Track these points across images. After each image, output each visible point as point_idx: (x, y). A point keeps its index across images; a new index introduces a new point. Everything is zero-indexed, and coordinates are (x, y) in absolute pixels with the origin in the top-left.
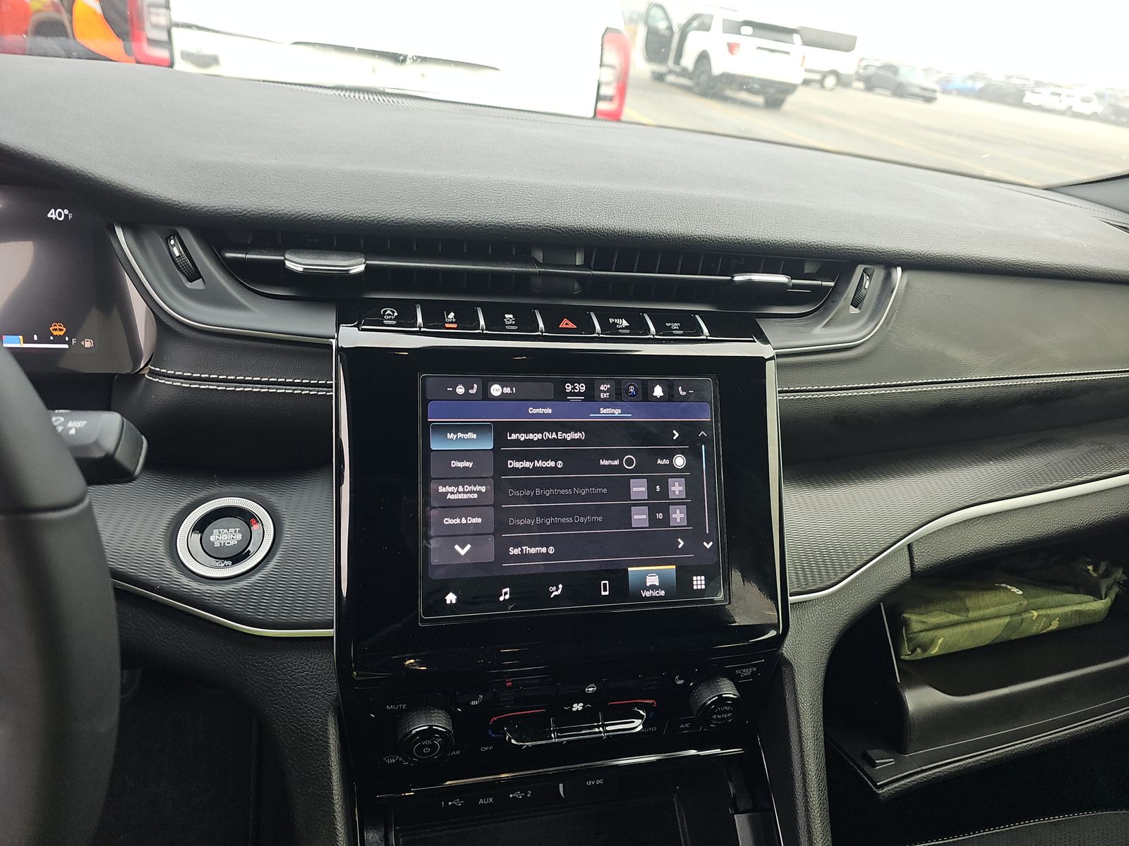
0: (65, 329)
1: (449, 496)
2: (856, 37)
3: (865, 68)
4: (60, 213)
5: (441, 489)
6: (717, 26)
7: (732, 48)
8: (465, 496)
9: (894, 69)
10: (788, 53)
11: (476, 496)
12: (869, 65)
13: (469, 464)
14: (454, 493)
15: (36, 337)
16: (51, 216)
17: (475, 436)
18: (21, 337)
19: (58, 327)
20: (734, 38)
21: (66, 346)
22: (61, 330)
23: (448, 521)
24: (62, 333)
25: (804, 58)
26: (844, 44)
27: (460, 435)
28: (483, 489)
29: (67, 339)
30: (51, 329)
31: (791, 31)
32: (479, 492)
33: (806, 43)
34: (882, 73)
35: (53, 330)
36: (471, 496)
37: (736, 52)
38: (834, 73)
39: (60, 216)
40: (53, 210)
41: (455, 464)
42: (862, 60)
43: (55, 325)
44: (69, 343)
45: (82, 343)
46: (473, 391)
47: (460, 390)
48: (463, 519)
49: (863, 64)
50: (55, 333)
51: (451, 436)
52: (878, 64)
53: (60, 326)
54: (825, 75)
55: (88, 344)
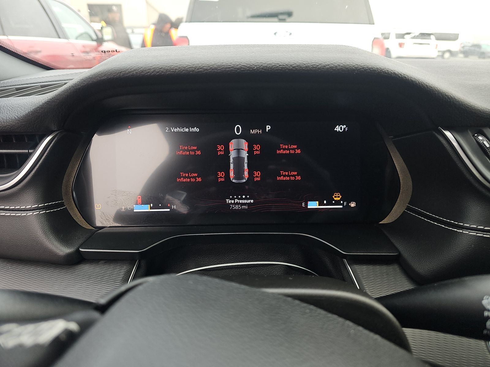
0: (341, 196)
2: (459, 34)
3: (463, 47)
4: (341, 128)
6: (393, 36)
7: (401, 45)
9: (478, 46)
10: (429, 44)
12: (465, 46)
15: (325, 202)
16: (337, 130)
18: (317, 202)
19: (337, 195)
20: (401, 41)
21: (341, 207)
22: (339, 197)
24: (339, 199)
25: (437, 45)
26: (453, 38)
29: (342, 202)
30: (333, 196)
31: (429, 35)
33: (438, 39)
34: (473, 48)
35: (335, 197)
37: (402, 46)
38: (449, 51)
39: (341, 129)
40: (338, 126)
42: (461, 44)
43: (336, 194)
44: (343, 204)
45: (350, 204)
49: (462, 45)
50: (335, 199)
52: (470, 45)
53: (338, 194)
54: (444, 52)
55: (353, 205)
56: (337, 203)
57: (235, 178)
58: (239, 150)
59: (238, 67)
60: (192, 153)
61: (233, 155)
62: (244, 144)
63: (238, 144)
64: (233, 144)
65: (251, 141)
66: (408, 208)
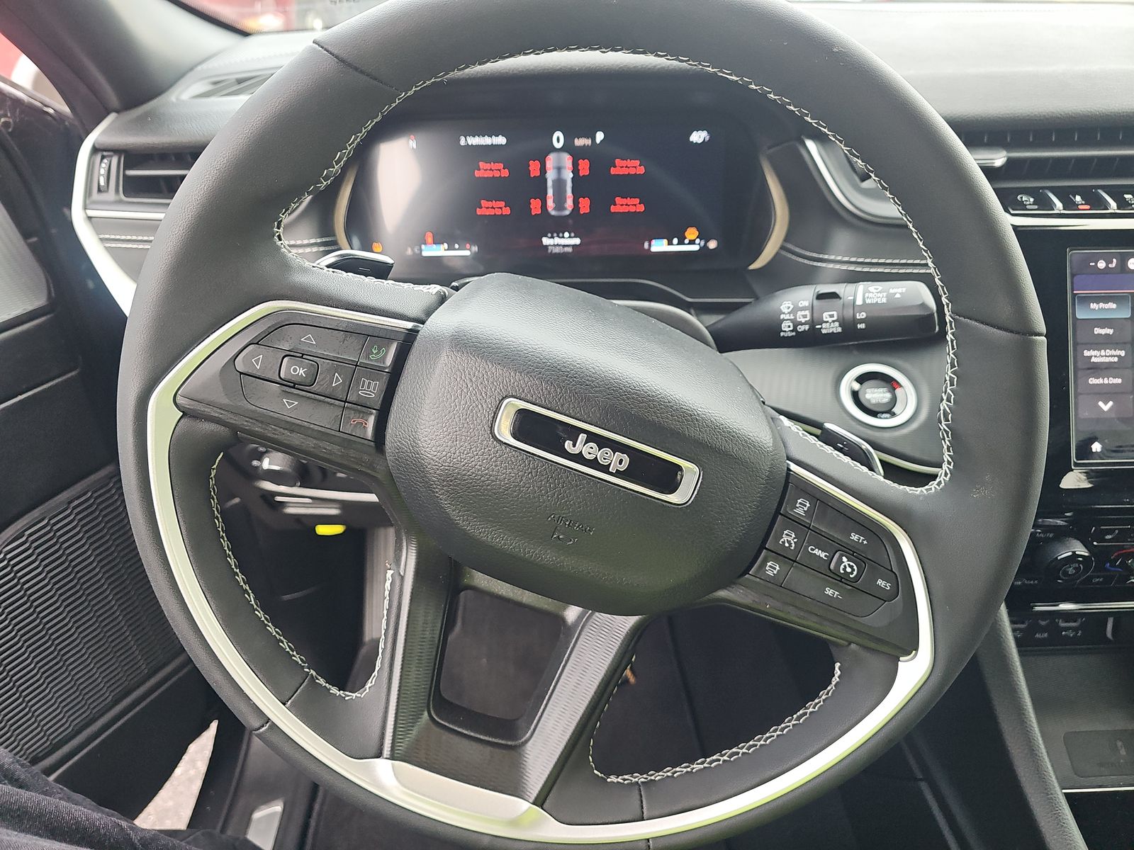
0: (697, 233)
1: (1093, 360)
4: (699, 136)
5: (1086, 353)
8: (1107, 360)
11: (1116, 359)
13: (1110, 331)
14: (1098, 356)
15: (675, 241)
16: (692, 139)
17: (1114, 306)
18: (665, 242)
21: (697, 248)
22: (694, 233)
23: (1092, 381)
24: (693, 236)
27: (1102, 305)
28: (1123, 353)
30: (686, 233)
32: (1119, 357)
35: (689, 233)
36: (1112, 359)
39: (700, 138)
40: (695, 132)
41: (1097, 331)
43: (690, 230)
44: (699, 245)
45: (709, 244)
46: (1113, 265)
47: (1102, 265)
48: (1106, 379)
50: (689, 236)
51: (1093, 306)
53: (693, 230)
55: (712, 245)
56: (692, 242)
57: (554, 209)
58: (559, 169)
59: (558, 68)
60: (497, 174)
61: (551, 176)
62: (567, 160)
63: (559, 160)
64: (551, 161)
65: (577, 154)
66: (782, 248)
